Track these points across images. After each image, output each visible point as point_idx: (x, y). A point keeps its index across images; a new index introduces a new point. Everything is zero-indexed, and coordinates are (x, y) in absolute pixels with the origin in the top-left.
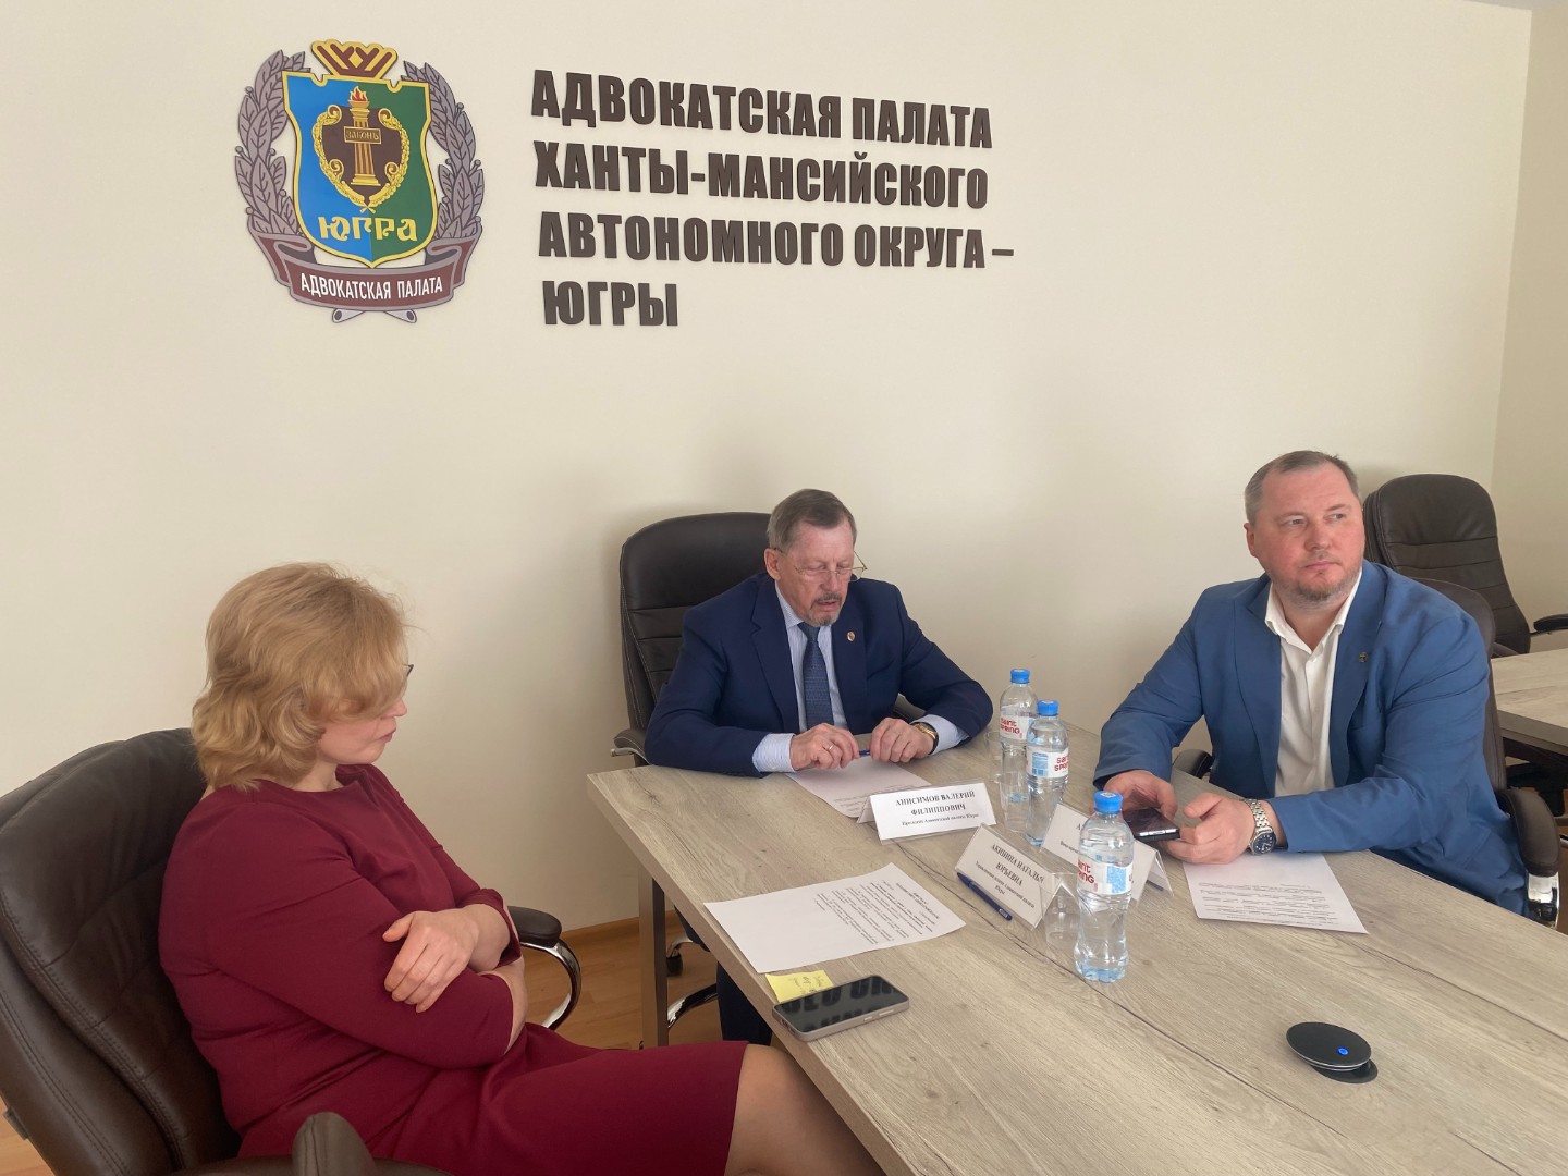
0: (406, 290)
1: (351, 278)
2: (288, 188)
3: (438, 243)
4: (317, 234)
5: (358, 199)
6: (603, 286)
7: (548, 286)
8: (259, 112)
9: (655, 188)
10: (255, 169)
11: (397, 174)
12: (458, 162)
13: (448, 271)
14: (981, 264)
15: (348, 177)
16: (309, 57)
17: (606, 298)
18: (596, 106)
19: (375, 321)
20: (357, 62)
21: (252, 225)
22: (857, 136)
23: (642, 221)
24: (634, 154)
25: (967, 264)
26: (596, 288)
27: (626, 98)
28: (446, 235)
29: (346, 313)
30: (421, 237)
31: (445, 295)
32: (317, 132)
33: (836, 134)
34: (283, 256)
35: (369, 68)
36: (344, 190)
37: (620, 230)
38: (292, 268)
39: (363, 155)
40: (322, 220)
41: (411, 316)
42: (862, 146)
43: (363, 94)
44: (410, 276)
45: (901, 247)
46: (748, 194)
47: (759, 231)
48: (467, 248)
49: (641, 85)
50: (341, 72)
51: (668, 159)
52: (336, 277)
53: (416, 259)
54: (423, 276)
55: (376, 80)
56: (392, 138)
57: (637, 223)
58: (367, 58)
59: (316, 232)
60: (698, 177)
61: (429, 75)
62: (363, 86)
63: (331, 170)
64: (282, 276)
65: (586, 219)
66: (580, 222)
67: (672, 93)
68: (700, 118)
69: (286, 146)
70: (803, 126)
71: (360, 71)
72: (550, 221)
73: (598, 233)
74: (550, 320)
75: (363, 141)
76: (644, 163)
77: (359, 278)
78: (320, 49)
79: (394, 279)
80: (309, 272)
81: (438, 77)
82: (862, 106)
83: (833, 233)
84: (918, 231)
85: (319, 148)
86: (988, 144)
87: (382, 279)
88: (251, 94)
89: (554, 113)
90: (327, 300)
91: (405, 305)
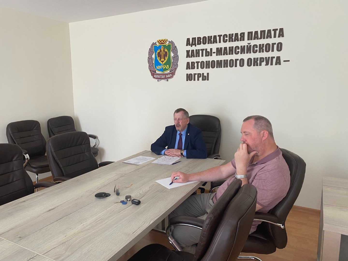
0: (167, 76)
2: (153, 62)
3: (172, 68)
4: (156, 68)
7: (187, 74)
8: (151, 52)
9: (206, 56)
10: (150, 59)
11: (167, 58)
13: (173, 73)
14: (280, 64)
15: (160, 60)
16: (157, 42)
17: (196, 76)
18: (197, 43)
19: (163, 81)
20: (162, 42)
21: (149, 68)
22: (248, 39)
24: (202, 50)
25: (276, 64)
27: (202, 40)
28: (173, 67)
29: (159, 80)
30: (169, 68)
31: (172, 77)
32: (157, 53)
33: (244, 40)
34: (152, 72)
35: (164, 43)
36: (160, 62)
37: (199, 64)
39: (162, 56)
41: (167, 80)
42: (250, 41)
43: (163, 47)
44: (167, 74)
45: (259, 62)
46: (224, 54)
47: (226, 62)
48: (176, 69)
49: (205, 37)
50: (160, 44)
51: (209, 50)
52: (158, 75)
53: (169, 71)
54: (169, 74)
55: (165, 44)
56: (166, 53)
57: (203, 62)
58: (163, 41)
60: (214, 53)
61: (172, 42)
62: (163, 46)
63: (158, 59)
64: (152, 75)
65: (194, 62)
67: (210, 38)
68: (215, 41)
69: (153, 56)
70: (237, 39)
72: (188, 63)
73: (196, 65)
74: (187, 80)
77: (161, 75)
78: (158, 41)
79: (165, 75)
80: (155, 74)
82: (250, 33)
83: (242, 61)
85: (157, 55)
86: (283, 36)
88: (150, 49)
89: (189, 45)
90: (157, 78)
91: (167, 79)
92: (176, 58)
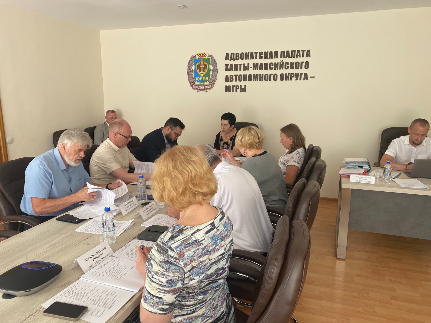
0: (206, 87)
1: (199, 86)
2: (193, 74)
3: (211, 80)
4: (195, 80)
5: (201, 75)
6: (234, 86)
7: (226, 86)
8: (190, 64)
9: (244, 70)
10: (189, 71)
11: (206, 71)
12: (214, 68)
13: (212, 85)
14: (307, 79)
15: (200, 72)
16: (196, 56)
17: (235, 88)
18: (235, 58)
19: (202, 92)
20: (202, 55)
21: (188, 79)
22: (281, 57)
23: (241, 75)
24: (240, 65)
25: (304, 80)
26: (233, 86)
27: (240, 56)
29: (198, 91)
30: (209, 80)
31: (211, 88)
32: (196, 66)
33: (277, 58)
35: (203, 56)
36: (199, 73)
37: (238, 77)
38: (192, 84)
39: (202, 69)
40: (196, 78)
41: (207, 91)
42: (282, 59)
44: (207, 85)
45: (290, 77)
46: (260, 69)
47: (261, 76)
48: (215, 81)
49: (242, 53)
50: (200, 57)
51: (246, 65)
52: (198, 86)
53: (208, 83)
54: (208, 85)
55: (204, 58)
57: (240, 75)
58: (203, 55)
59: (195, 79)
60: (251, 68)
61: (211, 56)
62: (202, 59)
63: (198, 71)
64: (191, 86)
65: (232, 76)
66: (231, 76)
67: (247, 54)
68: (252, 57)
69: (193, 68)
70: (271, 57)
71: (202, 57)
72: (227, 76)
73: (234, 78)
74: (226, 91)
75: (202, 67)
76: (242, 66)
77: (200, 86)
78: (198, 54)
79: (205, 86)
80: (194, 85)
81: (212, 56)
82: (282, 52)
83: (276, 75)
84: (293, 74)
85: (197, 68)
86: (310, 56)
87: (203, 86)
88: (189, 61)
89: (228, 60)
90: (196, 89)
91: (206, 90)
92: (215, 71)
